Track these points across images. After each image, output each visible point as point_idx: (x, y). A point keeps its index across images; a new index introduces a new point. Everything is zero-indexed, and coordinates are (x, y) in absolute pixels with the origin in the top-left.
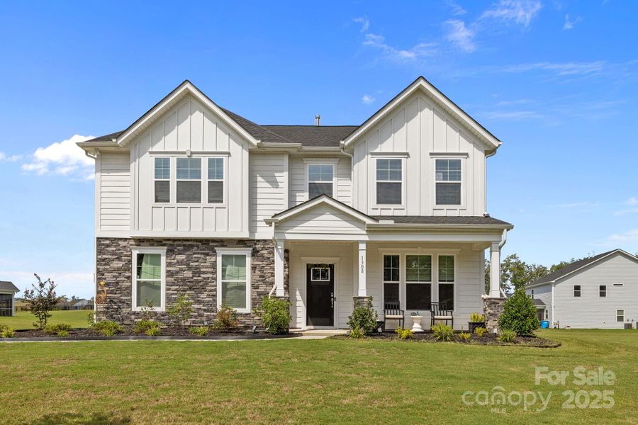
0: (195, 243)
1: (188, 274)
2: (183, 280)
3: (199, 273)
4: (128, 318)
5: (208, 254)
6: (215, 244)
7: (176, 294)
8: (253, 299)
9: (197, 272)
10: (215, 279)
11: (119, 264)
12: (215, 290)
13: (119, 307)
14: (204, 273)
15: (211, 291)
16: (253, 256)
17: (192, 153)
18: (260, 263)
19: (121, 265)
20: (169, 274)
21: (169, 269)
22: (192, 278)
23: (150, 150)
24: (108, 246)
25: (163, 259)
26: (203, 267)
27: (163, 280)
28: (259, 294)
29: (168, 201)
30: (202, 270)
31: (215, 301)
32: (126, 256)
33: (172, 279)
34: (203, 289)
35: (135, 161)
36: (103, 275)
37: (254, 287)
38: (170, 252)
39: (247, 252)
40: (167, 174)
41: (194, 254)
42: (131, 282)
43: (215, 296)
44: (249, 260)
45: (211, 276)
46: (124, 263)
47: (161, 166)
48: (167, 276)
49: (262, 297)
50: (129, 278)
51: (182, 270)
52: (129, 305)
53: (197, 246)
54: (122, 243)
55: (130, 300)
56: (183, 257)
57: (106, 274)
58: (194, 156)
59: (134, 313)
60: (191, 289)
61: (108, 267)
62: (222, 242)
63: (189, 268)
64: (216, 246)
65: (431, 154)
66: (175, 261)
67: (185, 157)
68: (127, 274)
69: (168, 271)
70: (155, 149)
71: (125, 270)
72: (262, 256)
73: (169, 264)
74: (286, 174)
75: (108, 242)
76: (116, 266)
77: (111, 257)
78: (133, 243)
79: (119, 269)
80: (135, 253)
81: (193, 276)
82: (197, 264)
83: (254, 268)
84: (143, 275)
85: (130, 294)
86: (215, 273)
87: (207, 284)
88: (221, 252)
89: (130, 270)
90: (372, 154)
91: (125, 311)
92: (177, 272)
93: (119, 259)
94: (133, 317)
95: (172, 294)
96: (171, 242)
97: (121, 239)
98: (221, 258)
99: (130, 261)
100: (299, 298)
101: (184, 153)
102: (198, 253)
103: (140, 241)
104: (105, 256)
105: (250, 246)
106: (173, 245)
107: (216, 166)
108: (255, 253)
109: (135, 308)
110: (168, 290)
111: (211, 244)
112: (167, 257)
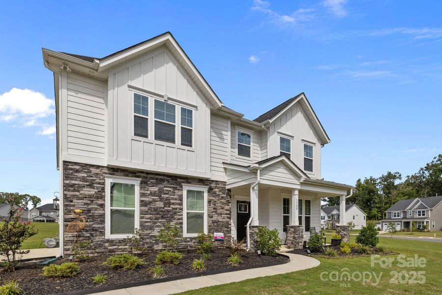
0: (166, 178)
1: (160, 204)
2: (156, 210)
3: (169, 204)
4: (100, 246)
5: (175, 189)
6: (182, 180)
7: (149, 222)
8: (209, 226)
9: (168, 203)
10: (182, 209)
11: (92, 192)
12: (182, 219)
13: (92, 235)
14: (173, 204)
15: (179, 219)
16: (209, 192)
17: (169, 99)
18: (214, 198)
19: (94, 193)
20: (143, 203)
21: (143, 199)
22: (163, 208)
23: (130, 83)
24: (77, 171)
25: (137, 189)
26: (173, 199)
27: (137, 209)
28: (214, 222)
29: (146, 137)
30: (172, 201)
31: (181, 227)
32: (99, 183)
33: (146, 209)
34: (172, 218)
35: (114, 89)
36: (72, 201)
37: (210, 216)
38: (144, 184)
39: (204, 189)
40: (145, 111)
41: (165, 187)
42: (104, 210)
43: (181, 223)
44: (206, 195)
45: (179, 206)
46: (96, 191)
47: (140, 102)
48: (141, 205)
49: (215, 224)
50: (102, 206)
51: (155, 201)
52: (103, 233)
53: (168, 181)
54: (94, 170)
55: (104, 228)
56: (155, 189)
57: (75, 201)
58: (170, 102)
59: (108, 241)
60: (162, 217)
61: (77, 193)
62: (188, 179)
63: (161, 199)
64: (183, 182)
65: (303, 140)
66: (149, 192)
67: (162, 100)
68: (100, 202)
69: (141, 201)
70: (133, 84)
71: (98, 198)
72: (215, 193)
73: (142, 195)
74: (229, 133)
75: (77, 167)
76: (87, 193)
77: (81, 183)
78: (107, 172)
79: (90, 196)
80: (109, 182)
81: (165, 206)
82: (167, 196)
83: (209, 202)
84: (114, 202)
85: (103, 222)
86: (181, 204)
87: (175, 213)
88: (186, 188)
89: (103, 198)
90: (278, 133)
91: (97, 239)
92: (150, 202)
93: (91, 186)
94: (107, 244)
95: (146, 222)
96: (145, 175)
97: (93, 166)
98: (186, 191)
99: (103, 189)
100: (233, 225)
101: (162, 97)
102: (168, 187)
103: (114, 170)
104: (73, 182)
105: (207, 185)
106: (147, 177)
107: (187, 115)
108: (210, 190)
109: (108, 235)
110: (141, 218)
111: (179, 180)
112: (141, 188)
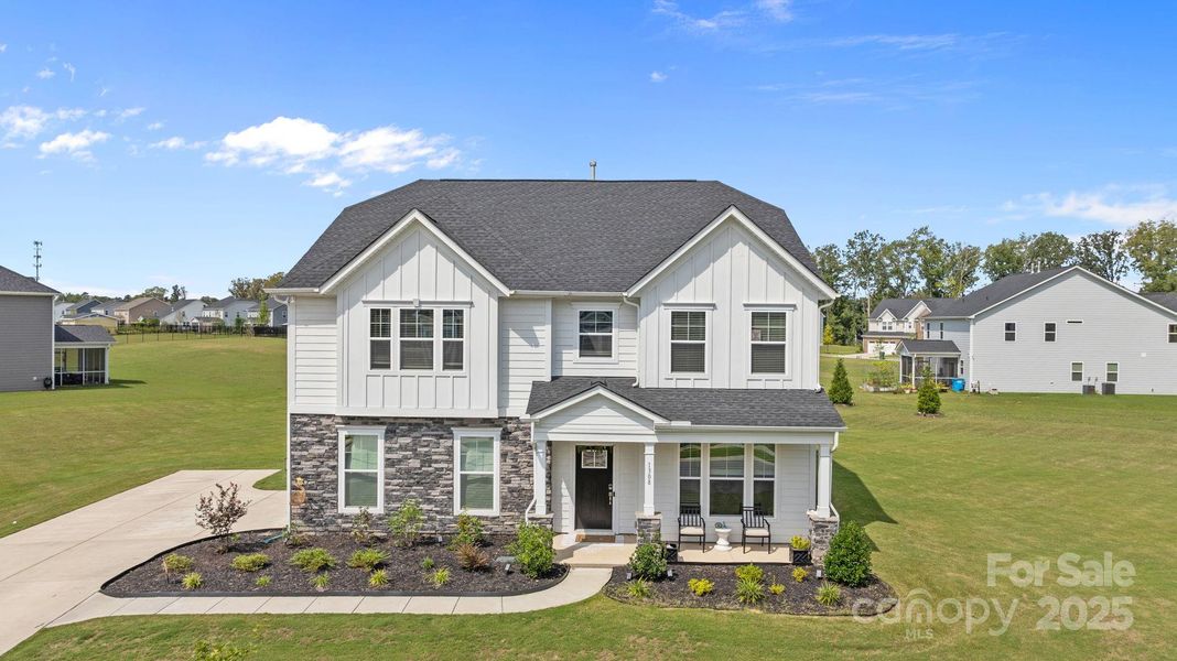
0: (425, 422)
1: (415, 463)
2: (408, 471)
3: (430, 462)
4: (332, 522)
5: (441, 437)
6: (453, 423)
7: (398, 490)
8: (503, 498)
9: (427, 461)
10: (452, 470)
11: (322, 450)
12: (452, 485)
13: (321, 508)
14: (436, 461)
15: (446, 486)
16: (502, 438)
17: (421, 303)
18: (513, 448)
19: (323, 451)
20: (389, 463)
21: (389, 456)
22: (420, 469)
23: (364, 298)
24: (305, 424)
25: (381, 443)
26: (436, 453)
27: (380, 470)
28: (512, 491)
29: (388, 367)
30: (434, 457)
31: (451, 499)
32: (330, 438)
33: (393, 470)
34: (436, 484)
35: (344, 313)
36: (299, 464)
37: (505, 481)
38: (391, 434)
39: (496, 433)
40: (386, 331)
41: (423, 435)
42: (337, 474)
43: (451, 493)
44: (497, 445)
45: (445, 465)
46: (327, 448)
47: (379, 319)
48: (386, 466)
49: (515, 494)
50: (335, 468)
51: (406, 458)
52: (335, 506)
53: (427, 425)
54: (325, 421)
55: (336, 498)
56: (407, 440)
57: (303, 463)
58: (424, 307)
59: (341, 516)
60: (418, 483)
61: (305, 453)
62: (462, 422)
63: (416, 455)
64: (453, 426)
65: (745, 305)
66: (397, 446)
67: (412, 307)
68: (332, 463)
69: (387, 460)
70: (371, 297)
71: (329, 458)
72: (516, 438)
73: (389, 450)
74: (548, 328)
75: (305, 419)
76: (316, 452)
77: (309, 439)
78: (341, 421)
79: (320, 456)
80: (342, 434)
81: (422, 466)
82: (426, 449)
83: (504, 455)
84: (353, 462)
85: (335, 490)
86: (451, 461)
87: (440, 476)
88: (459, 433)
89: (335, 457)
90: (665, 305)
91: (329, 513)
92: (400, 461)
93: (320, 442)
94: (340, 521)
95: (393, 490)
96: (392, 421)
97: (323, 416)
98: (459, 441)
99: (336, 446)
100: (565, 492)
101: (411, 303)
102: (429, 435)
103: (350, 420)
104: (301, 439)
105: (500, 426)
106: (394, 426)
107: (454, 319)
108: (506, 435)
109: (342, 509)
110: (387, 484)
111: (446, 423)
112: (386, 440)
